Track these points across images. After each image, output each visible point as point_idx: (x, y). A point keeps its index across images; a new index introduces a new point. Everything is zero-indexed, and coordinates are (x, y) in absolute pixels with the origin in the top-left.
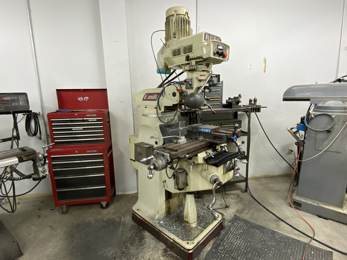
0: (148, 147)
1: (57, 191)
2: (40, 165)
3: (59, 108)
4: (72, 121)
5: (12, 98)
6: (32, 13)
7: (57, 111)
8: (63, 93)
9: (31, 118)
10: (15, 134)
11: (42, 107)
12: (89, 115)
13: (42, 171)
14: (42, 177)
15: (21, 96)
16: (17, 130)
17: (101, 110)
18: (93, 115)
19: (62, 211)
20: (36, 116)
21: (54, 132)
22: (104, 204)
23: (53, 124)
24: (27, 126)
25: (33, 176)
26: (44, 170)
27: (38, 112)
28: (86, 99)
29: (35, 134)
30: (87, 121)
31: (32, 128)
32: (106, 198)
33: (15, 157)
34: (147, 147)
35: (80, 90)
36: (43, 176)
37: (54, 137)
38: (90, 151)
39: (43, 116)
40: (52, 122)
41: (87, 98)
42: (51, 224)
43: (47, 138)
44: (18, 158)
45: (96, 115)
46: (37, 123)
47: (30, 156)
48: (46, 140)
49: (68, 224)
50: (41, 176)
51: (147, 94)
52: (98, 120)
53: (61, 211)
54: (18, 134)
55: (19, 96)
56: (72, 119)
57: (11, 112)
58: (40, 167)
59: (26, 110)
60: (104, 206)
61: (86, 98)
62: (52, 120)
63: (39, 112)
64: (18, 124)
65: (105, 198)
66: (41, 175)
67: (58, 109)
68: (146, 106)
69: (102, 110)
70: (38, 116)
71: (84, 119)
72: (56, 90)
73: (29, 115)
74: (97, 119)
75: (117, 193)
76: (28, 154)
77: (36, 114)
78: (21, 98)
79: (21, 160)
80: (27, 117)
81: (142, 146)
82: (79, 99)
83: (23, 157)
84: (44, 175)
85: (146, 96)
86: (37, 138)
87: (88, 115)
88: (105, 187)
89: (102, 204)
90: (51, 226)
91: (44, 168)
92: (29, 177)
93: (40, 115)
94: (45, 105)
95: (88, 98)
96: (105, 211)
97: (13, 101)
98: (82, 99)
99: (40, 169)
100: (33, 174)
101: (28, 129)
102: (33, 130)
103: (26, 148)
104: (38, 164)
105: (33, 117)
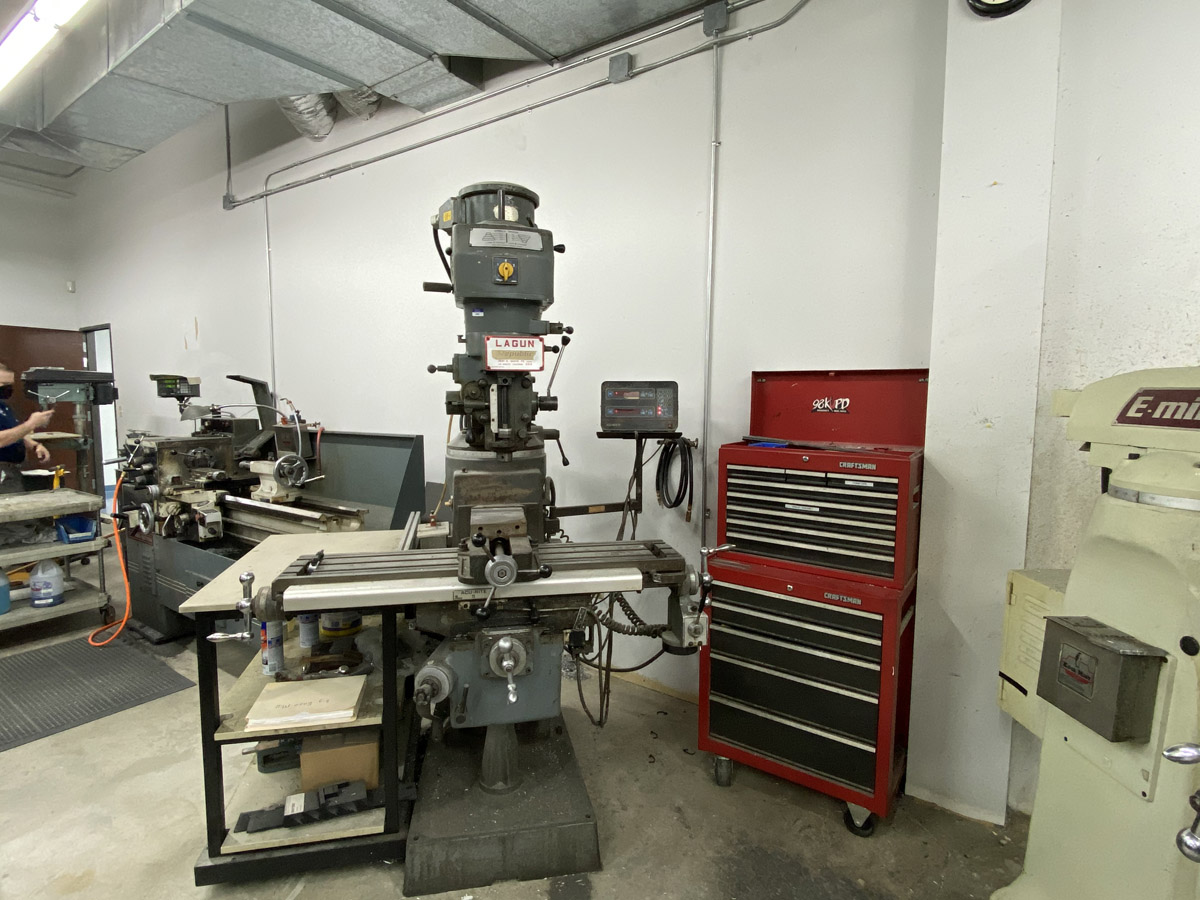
0: (1135, 657)
1: (711, 698)
2: (689, 607)
3: (753, 431)
4: (787, 479)
5: (643, 395)
6: (722, 149)
7: (746, 442)
8: (770, 386)
9: (675, 453)
10: (633, 496)
11: (706, 424)
12: (850, 465)
13: (692, 627)
14: (687, 648)
15: (662, 390)
16: (639, 485)
17: (889, 447)
18: (865, 466)
19: (716, 771)
20: (687, 448)
21: (729, 507)
22: (860, 815)
23: (730, 480)
24: (661, 477)
25: (664, 635)
26: (697, 628)
27: (693, 439)
28: (840, 406)
29: (678, 502)
30: (840, 484)
31: (672, 487)
32: (872, 796)
33: (636, 570)
34: (1128, 652)
35: (825, 374)
36: (691, 644)
37: (729, 521)
38: (835, 597)
39: (704, 451)
40: (731, 473)
41: (845, 403)
42: (680, 802)
43: (705, 518)
44: (643, 573)
45: (874, 467)
46: (686, 473)
47: (670, 575)
48: (700, 525)
49: (729, 829)
50: (686, 644)
51: (1146, 393)
52: (878, 487)
53: (713, 771)
54: (639, 496)
55: (659, 390)
56: (788, 472)
57: (636, 433)
58: (689, 614)
59: (670, 431)
60: (859, 823)
61: (842, 401)
62: (729, 467)
63: (697, 440)
64: (643, 467)
65: (866, 792)
66: (687, 640)
67: (747, 434)
68: (1135, 451)
69: (895, 448)
70: (692, 448)
71: (830, 475)
72: (751, 375)
73: (670, 444)
74: (874, 483)
75: (910, 790)
76: (666, 567)
77: (688, 444)
78: (663, 397)
79: (648, 582)
80: (666, 450)
81: (1091, 639)
82: (818, 405)
83: (653, 571)
84: (696, 642)
85: (1144, 402)
86: (681, 514)
87: (845, 464)
88: (873, 750)
89: (848, 811)
90: (679, 810)
91: (697, 622)
92: (654, 632)
93: (696, 447)
94: (715, 417)
95: (848, 400)
96: (860, 846)
97: (644, 403)
98: (827, 405)
99: (688, 621)
100: (664, 629)
101: (661, 484)
102: (673, 491)
103: (662, 546)
104: (683, 602)
105: (679, 452)
